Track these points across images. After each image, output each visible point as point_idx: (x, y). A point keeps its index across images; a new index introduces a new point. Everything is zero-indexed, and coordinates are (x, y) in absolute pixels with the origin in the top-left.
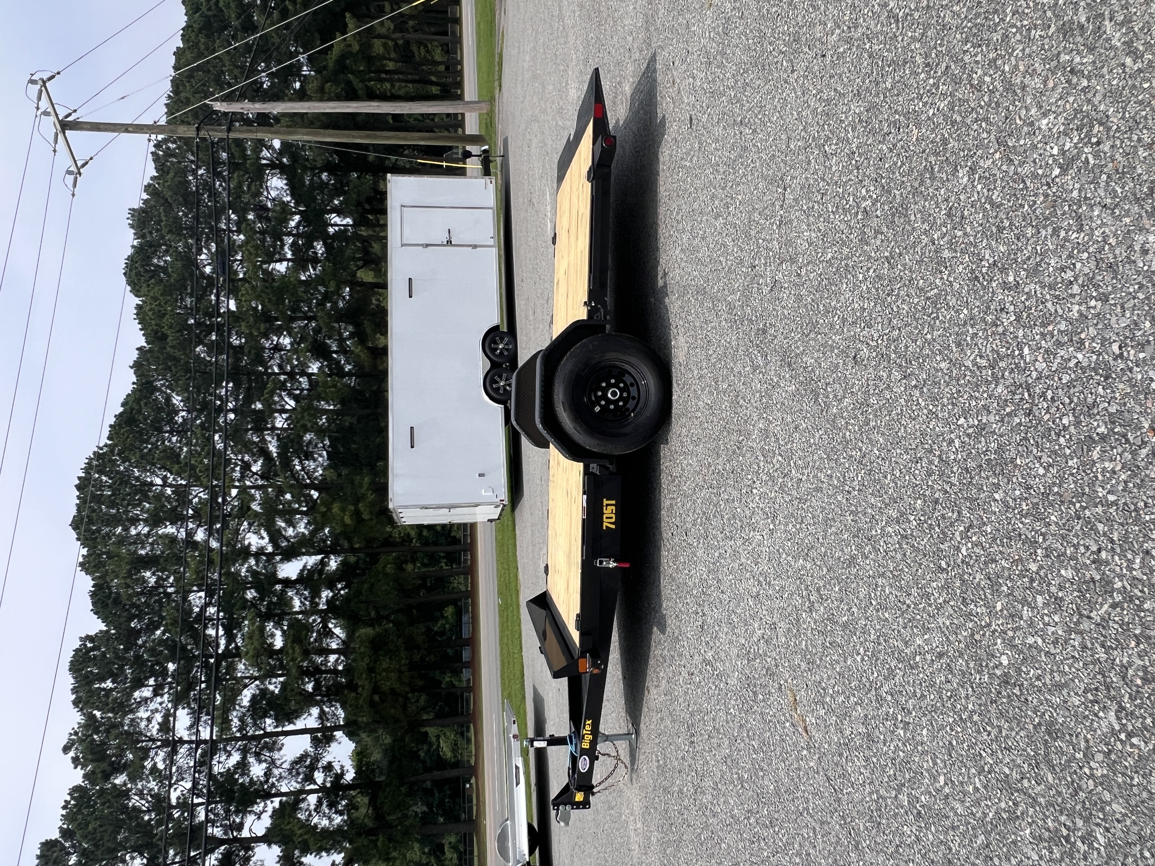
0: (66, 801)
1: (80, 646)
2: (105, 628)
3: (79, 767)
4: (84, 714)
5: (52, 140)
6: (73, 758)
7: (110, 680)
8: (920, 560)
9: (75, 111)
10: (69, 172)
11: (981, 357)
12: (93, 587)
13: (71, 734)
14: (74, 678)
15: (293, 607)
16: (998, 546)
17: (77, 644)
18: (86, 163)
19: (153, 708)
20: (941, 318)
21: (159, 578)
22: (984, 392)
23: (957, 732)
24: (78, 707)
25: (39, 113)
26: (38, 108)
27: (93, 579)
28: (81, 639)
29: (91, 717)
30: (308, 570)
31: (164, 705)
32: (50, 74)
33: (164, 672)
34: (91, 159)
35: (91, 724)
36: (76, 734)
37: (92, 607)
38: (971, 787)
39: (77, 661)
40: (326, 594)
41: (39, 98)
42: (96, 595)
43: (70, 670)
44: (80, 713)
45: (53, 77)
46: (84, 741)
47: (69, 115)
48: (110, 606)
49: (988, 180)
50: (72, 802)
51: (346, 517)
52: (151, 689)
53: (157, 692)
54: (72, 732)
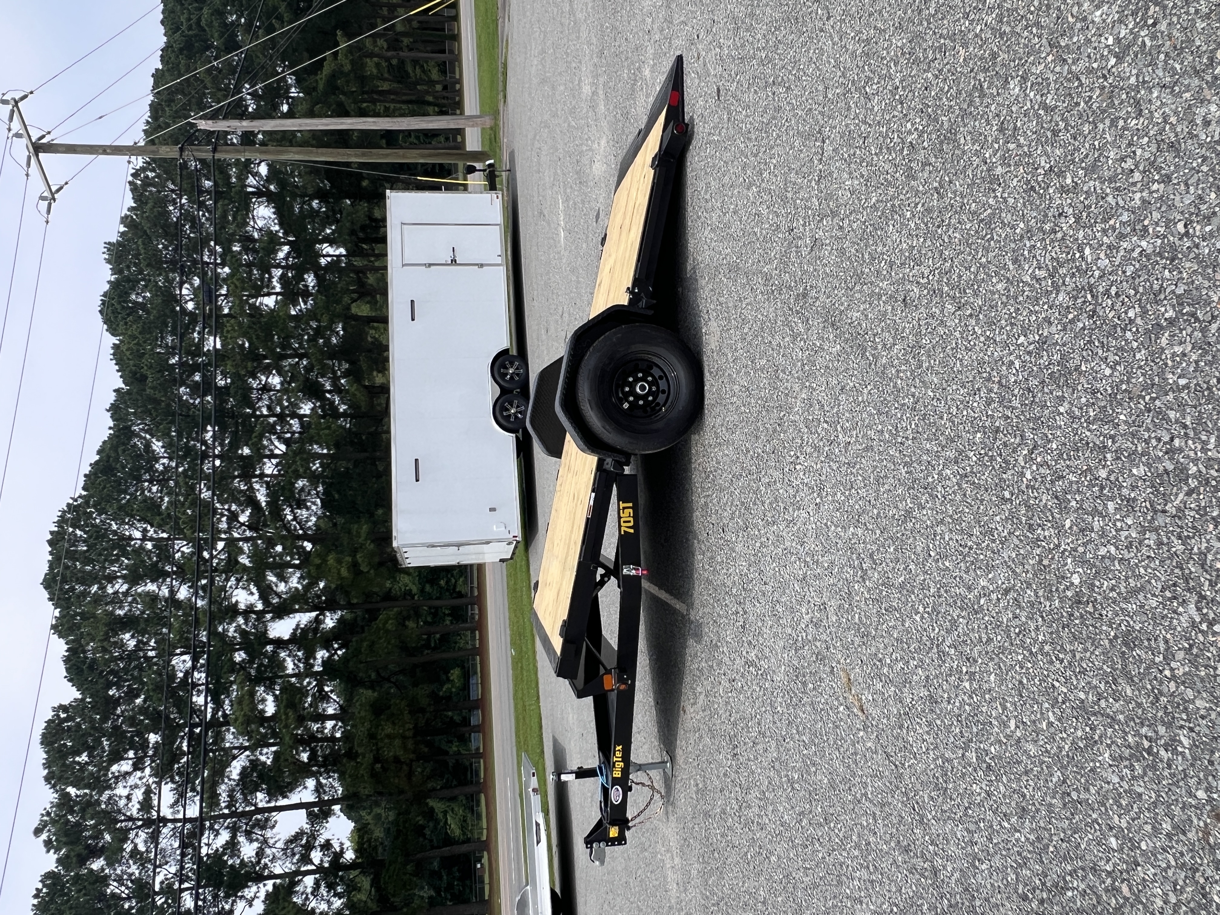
0: (37, 889)
1: (53, 716)
2: (80, 697)
3: (52, 851)
4: (57, 791)
5: (24, 163)
6: (45, 841)
7: (85, 754)
8: (982, 495)
9: (49, 133)
10: (43, 198)
11: (1039, 268)
12: (67, 651)
13: (43, 815)
14: (46, 752)
15: (285, 668)
16: (1065, 460)
17: (50, 715)
18: (61, 188)
19: (133, 784)
20: (995, 237)
21: (139, 642)
22: (1044, 304)
23: (1028, 669)
24: (50, 783)
25: (10, 135)
26: (9, 130)
27: (66, 643)
28: (54, 709)
29: (64, 796)
30: (302, 629)
31: (144, 780)
32: (23, 94)
33: (145, 744)
34: (66, 183)
35: (65, 803)
36: (48, 814)
37: (65, 674)
38: (1044, 724)
39: (50, 733)
40: (321, 654)
41: (11, 119)
42: (70, 661)
43: (42, 743)
44: (52, 790)
45: (25, 97)
46: (57, 821)
47: (43, 137)
48: (85, 672)
49: (1041, 86)
50: (44, 890)
51: (343, 569)
52: (130, 762)
53: (138, 766)
54: (44, 812)
